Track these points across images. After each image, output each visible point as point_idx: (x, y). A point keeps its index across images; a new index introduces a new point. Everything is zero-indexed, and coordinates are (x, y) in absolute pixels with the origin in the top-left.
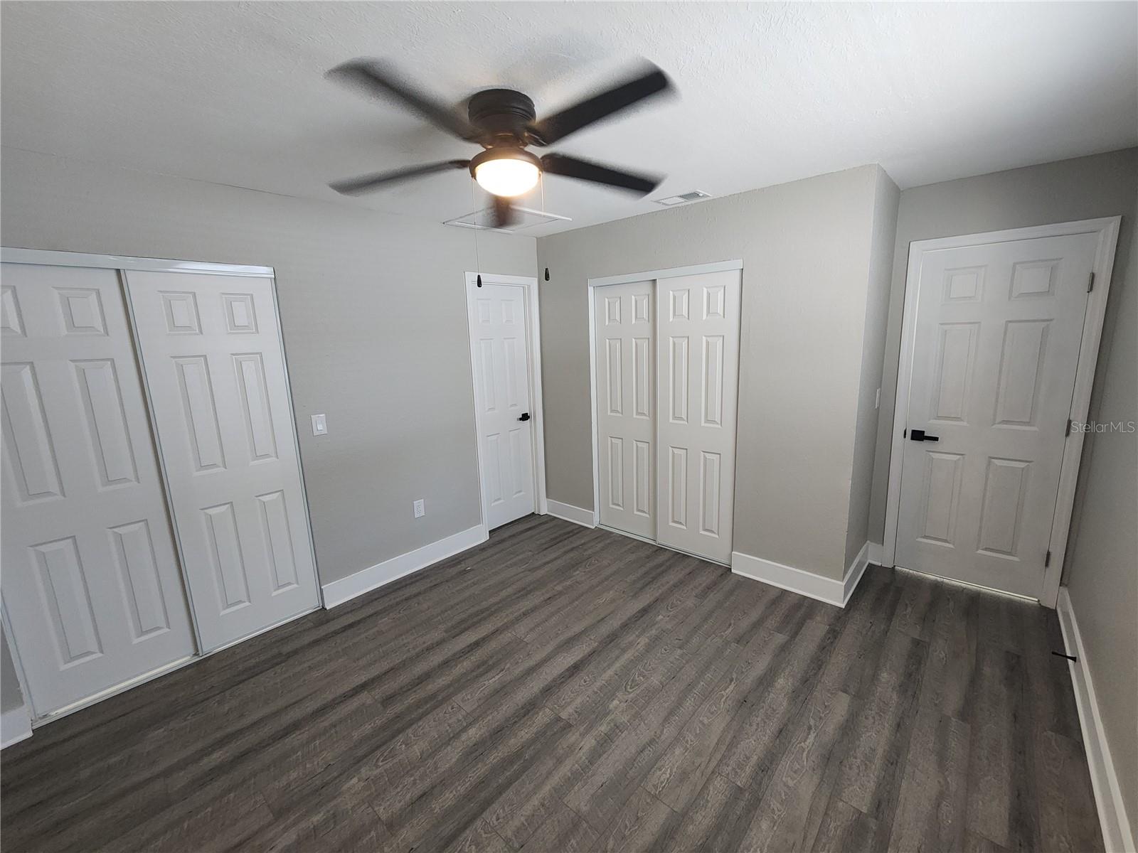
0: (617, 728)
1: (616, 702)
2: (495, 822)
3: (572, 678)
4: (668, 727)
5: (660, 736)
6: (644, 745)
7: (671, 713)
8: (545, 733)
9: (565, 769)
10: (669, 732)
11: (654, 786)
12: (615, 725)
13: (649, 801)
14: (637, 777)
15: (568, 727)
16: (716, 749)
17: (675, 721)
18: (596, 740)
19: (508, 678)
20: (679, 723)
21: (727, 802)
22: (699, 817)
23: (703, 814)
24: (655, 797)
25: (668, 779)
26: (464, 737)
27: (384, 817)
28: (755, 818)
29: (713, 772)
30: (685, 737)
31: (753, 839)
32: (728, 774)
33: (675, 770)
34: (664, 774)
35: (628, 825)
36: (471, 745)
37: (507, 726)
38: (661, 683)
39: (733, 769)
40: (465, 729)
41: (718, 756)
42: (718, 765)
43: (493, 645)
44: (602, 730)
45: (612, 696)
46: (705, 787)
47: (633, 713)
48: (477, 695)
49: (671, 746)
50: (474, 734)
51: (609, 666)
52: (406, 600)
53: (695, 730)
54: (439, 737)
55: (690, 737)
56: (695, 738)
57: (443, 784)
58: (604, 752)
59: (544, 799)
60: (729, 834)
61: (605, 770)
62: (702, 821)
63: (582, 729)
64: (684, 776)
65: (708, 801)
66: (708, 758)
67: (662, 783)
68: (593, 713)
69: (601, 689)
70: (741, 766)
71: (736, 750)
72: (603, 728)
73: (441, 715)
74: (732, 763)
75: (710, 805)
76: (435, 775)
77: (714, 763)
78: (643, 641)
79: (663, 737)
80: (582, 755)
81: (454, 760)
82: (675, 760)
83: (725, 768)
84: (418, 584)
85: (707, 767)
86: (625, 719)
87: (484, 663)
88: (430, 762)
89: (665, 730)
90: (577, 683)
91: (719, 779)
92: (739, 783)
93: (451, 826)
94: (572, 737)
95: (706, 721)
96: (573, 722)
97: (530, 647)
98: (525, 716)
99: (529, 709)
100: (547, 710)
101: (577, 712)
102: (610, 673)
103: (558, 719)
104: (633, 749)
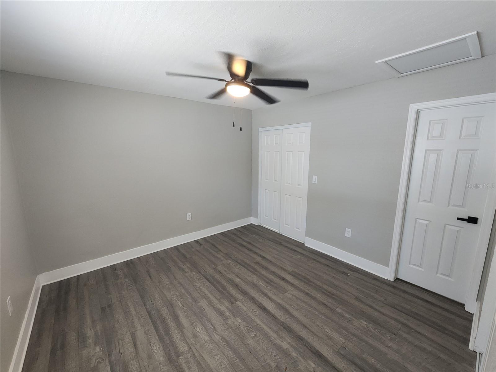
0: (226, 319)
1: (240, 321)
3: (258, 307)
4: (220, 338)
5: (216, 334)
6: (214, 326)
7: (227, 342)
8: (232, 297)
9: (215, 301)
10: (217, 338)
11: (196, 325)
12: (228, 318)
13: (192, 322)
14: (202, 320)
15: (232, 303)
16: (201, 356)
17: (222, 342)
18: (223, 311)
19: (262, 288)
20: (220, 344)
21: (177, 348)
22: (178, 336)
23: (178, 338)
24: (192, 324)
25: (197, 330)
28: (166, 356)
29: (191, 348)
30: (212, 344)
31: (161, 352)
32: (187, 355)
33: (199, 334)
34: (199, 329)
35: (188, 314)
38: (248, 344)
39: (188, 358)
42: (192, 352)
43: (283, 284)
44: (227, 313)
45: (243, 319)
46: (187, 342)
47: (232, 326)
48: (255, 280)
49: (210, 336)
51: (264, 323)
52: (314, 260)
53: (214, 350)
55: (211, 346)
56: (210, 348)
58: (217, 312)
59: (207, 295)
60: (167, 344)
61: (209, 311)
62: (176, 336)
63: (229, 307)
64: (195, 336)
65: (181, 341)
66: (198, 350)
67: (196, 328)
68: (236, 312)
69: (249, 317)
70: (188, 362)
71: (196, 365)
72: (227, 314)
74: (190, 359)
75: (180, 341)
77: (194, 351)
78: (285, 345)
79: (215, 334)
80: (219, 306)
82: (203, 336)
83: (190, 355)
84: (328, 261)
85: (194, 347)
86: (230, 322)
89: (218, 336)
90: (255, 308)
91: (187, 350)
92: (181, 357)
94: (227, 304)
95: (217, 357)
96: (234, 305)
97: (281, 295)
98: (241, 292)
99: (244, 293)
100: (242, 298)
101: (238, 307)
102: (259, 322)
103: (236, 301)
104: (214, 322)
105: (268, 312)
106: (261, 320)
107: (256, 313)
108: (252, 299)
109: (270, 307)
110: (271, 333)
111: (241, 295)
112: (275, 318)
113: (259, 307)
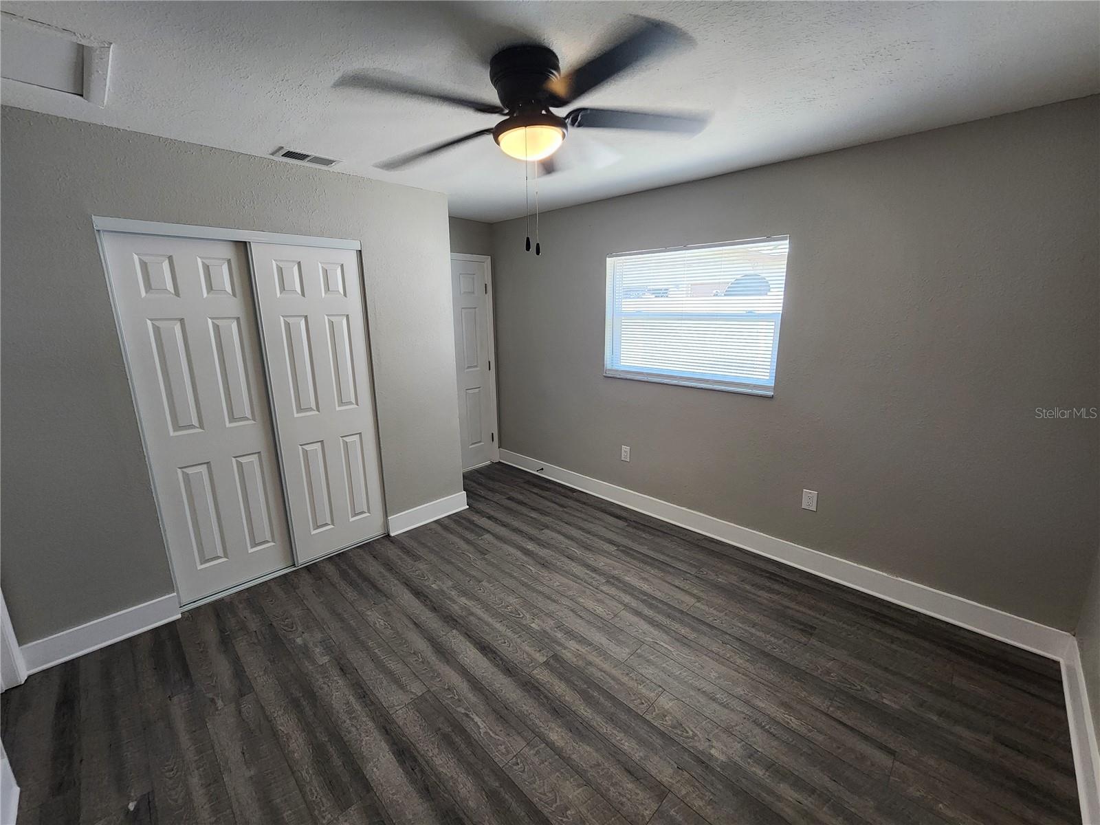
0: (560, 626)
1: (533, 625)
2: (645, 705)
4: (560, 602)
5: (568, 606)
6: (576, 615)
8: (560, 673)
9: (597, 660)
10: (566, 602)
12: (557, 628)
15: (556, 657)
17: (555, 597)
18: (570, 640)
19: (482, 708)
20: (558, 595)
26: (560, 743)
27: (654, 806)
36: (570, 734)
37: (550, 704)
40: (550, 745)
41: (585, 584)
44: (561, 636)
45: (527, 629)
47: (546, 617)
48: (501, 738)
49: (579, 603)
50: (557, 734)
54: (559, 771)
57: (616, 754)
58: (582, 637)
61: (597, 637)
63: (559, 648)
68: (542, 640)
69: (515, 633)
72: (559, 635)
73: (525, 776)
76: (606, 764)
80: (584, 649)
81: (588, 749)
87: (446, 738)
88: (591, 773)
89: (563, 603)
90: (505, 649)
93: (654, 738)
94: (567, 655)
96: (551, 654)
97: (434, 688)
98: (539, 690)
99: (531, 687)
100: (535, 672)
101: (540, 651)
102: (498, 625)
103: (546, 663)
104: (579, 621)
105: (478, 643)
106: (494, 629)
107: (503, 641)
108: (509, 669)
109: (470, 655)
110: (479, 612)
111: (537, 680)
112: (466, 634)
113: (496, 653)
